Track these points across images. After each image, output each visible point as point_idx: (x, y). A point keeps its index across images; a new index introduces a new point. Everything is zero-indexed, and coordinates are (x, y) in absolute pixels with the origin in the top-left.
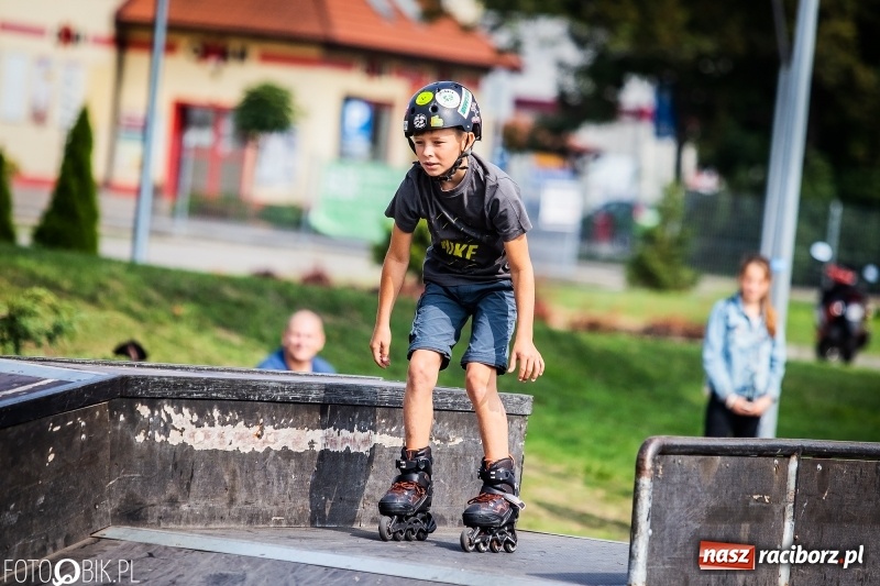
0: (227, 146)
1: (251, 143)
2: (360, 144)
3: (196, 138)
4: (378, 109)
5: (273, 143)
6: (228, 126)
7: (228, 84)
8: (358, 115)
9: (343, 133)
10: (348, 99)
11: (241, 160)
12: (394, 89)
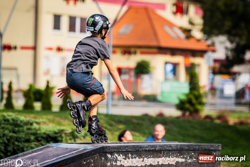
0: (133, 79)
1: (139, 78)
2: (170, 76)
3: (124, 77)
4: (175, 66)
5: (146, 77)
6: (133, 73)
7: (131, 62)
8: (170, 67)
9: (166, 73)
10: (166, 63)
11: (136, 83)
12: (179, 59)
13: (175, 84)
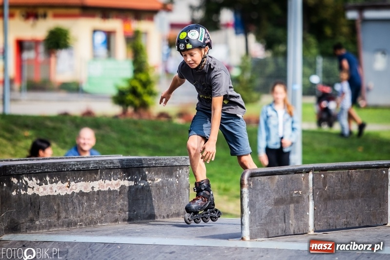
0: (42, 57)
1: (53, 55)
2: (102, 51)
3: (28, 55)
4: (109, 35)
5: (63, 54)
6: (41, 49)
7: (39, 30)
8: (100, 38)
9: (94, 47)
10: (95, 31)
11: (49, 63)
12: (115, 24)
13: (110, 64)
